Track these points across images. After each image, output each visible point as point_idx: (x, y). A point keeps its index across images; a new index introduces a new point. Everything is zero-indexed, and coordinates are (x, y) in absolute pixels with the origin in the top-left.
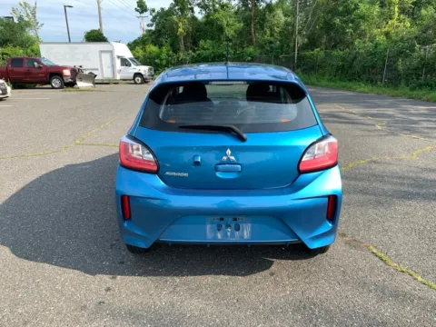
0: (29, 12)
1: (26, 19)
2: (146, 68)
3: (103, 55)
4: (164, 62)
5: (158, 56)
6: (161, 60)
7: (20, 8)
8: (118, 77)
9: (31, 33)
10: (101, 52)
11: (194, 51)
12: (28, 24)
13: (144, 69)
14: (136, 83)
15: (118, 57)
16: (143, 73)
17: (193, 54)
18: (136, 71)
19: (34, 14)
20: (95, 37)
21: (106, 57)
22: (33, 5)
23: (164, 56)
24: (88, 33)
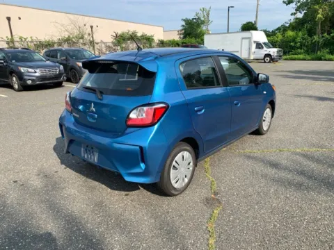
0: (205, 14)
1: (203, 19)
2: (275, 50)
3: (244, 40)
4: (298, 45)
5: (294, 40)
6: (296, 43)
7: (200, 12)
8: (252, 57)
9: (204, 28)
10: (243, 38)
11: (329, 34)
12: (203, 22)
13: (273, 51)
14: (265, 62)
15: (255, 42)
16: (272, 54)
17: (327, 36)
18: (266, 53)
19: (208, 15)
20: (249, 27)
21: (246, 42)
22: (208, 9)
23: (298, 39)
24: (244, 25)
